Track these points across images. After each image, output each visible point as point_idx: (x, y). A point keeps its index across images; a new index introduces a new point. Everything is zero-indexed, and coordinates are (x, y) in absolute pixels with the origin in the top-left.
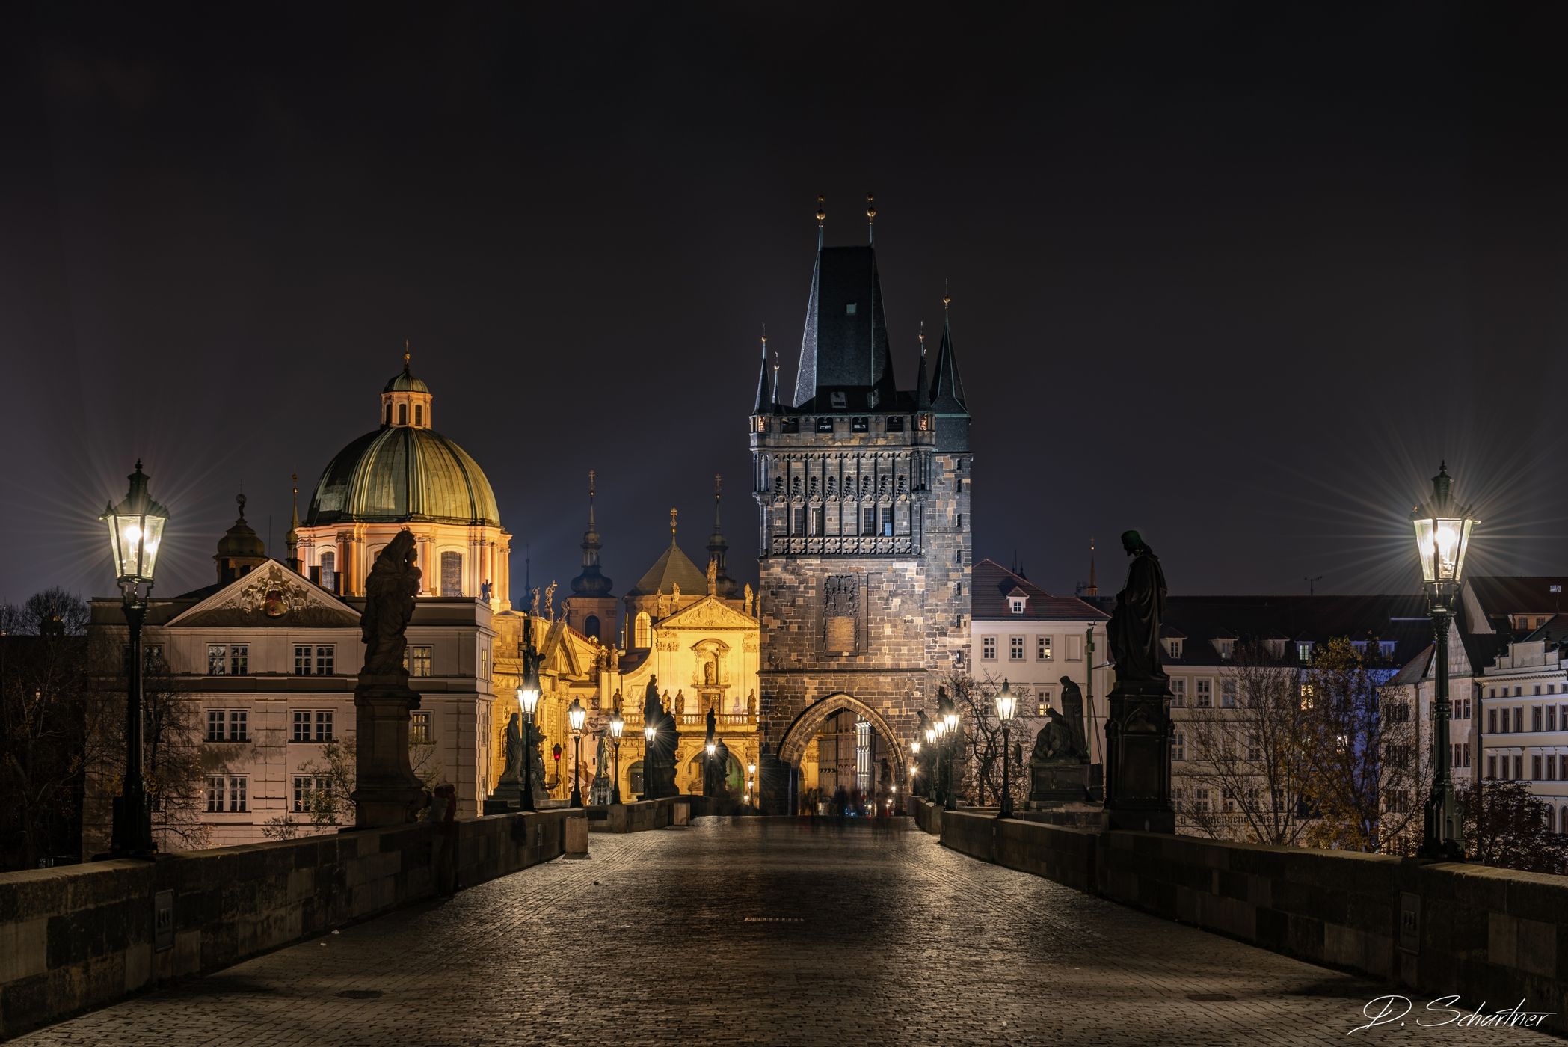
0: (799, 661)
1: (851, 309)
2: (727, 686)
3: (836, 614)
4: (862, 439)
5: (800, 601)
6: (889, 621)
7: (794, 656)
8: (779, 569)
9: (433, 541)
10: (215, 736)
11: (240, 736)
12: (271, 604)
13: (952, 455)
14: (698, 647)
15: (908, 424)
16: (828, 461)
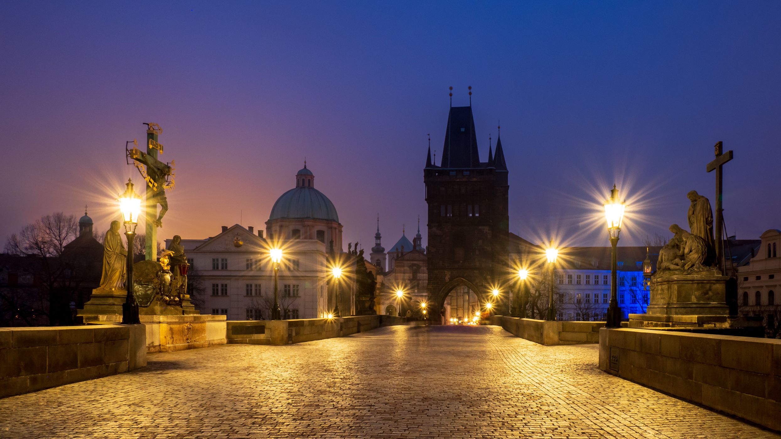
0: (443, 264)
1: (463, 130)
3: (457, 247)
4: (467, 178)
5: (443, 241)
7: (441, 263)
8: (435, 229)
9: (313, 226)
10: (215, 293)
11: (225, 292)
12: (237, 242)
13: (501, 187)
14: (410, 267)
15: (485, 173)
16: (455, 187)
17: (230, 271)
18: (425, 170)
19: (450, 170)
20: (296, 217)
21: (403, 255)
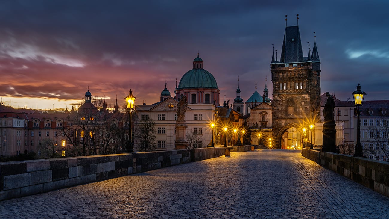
0: (281, 116)
1: (293, 40)
2: (267, 122)
3: (289, 106)
4: (295, 68)
5: (281, 103)
6: (302, 107)
7: (280, 115)
8: (277, 97)
9: (203, 92)
10: (159, 132)
11: (164, 132)
12: (170, 106)
13: (316, 71)
14: (261, 113)
15: (306, 65)
16: (288, 73)
17: (167, 121)
18: (271, 64)
19: (285, 64)
20: (194, 87)
21: (256, 106)
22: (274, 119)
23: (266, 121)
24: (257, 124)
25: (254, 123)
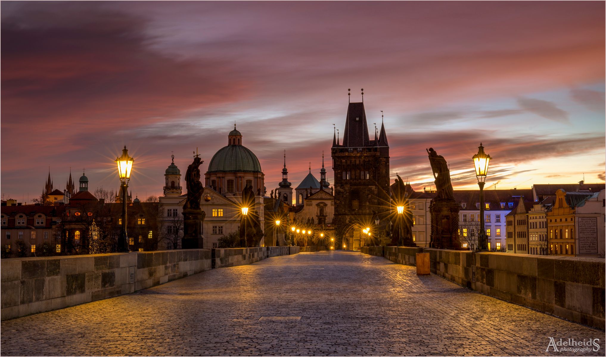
0: (344, 211)
1: (357, 119)
2: (327, 216)
3: (354, 199)
4: (360, 154)
5: (345, 196)
6: (368, 201)
7: (343, 210)
8: (339, 188)
9: (244, 177)
12: (206, 198)
13: (384, 158)
14: (318, 205)
15: (372, 150)
16: (352, 160)
18: (332, 149)
19: (349, 149)
20: (230, 170)
21: (312, 194)
22: (337, 215)
23: (325, 214)
24: (313, 220)
25: (309, 218)
